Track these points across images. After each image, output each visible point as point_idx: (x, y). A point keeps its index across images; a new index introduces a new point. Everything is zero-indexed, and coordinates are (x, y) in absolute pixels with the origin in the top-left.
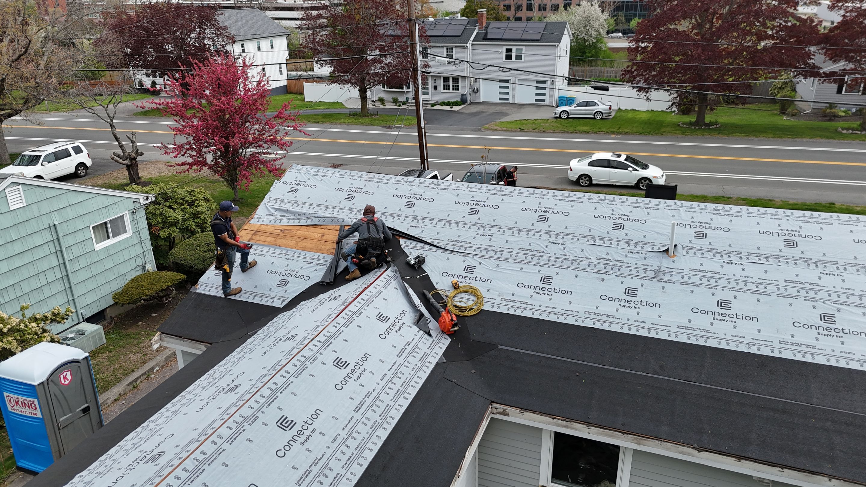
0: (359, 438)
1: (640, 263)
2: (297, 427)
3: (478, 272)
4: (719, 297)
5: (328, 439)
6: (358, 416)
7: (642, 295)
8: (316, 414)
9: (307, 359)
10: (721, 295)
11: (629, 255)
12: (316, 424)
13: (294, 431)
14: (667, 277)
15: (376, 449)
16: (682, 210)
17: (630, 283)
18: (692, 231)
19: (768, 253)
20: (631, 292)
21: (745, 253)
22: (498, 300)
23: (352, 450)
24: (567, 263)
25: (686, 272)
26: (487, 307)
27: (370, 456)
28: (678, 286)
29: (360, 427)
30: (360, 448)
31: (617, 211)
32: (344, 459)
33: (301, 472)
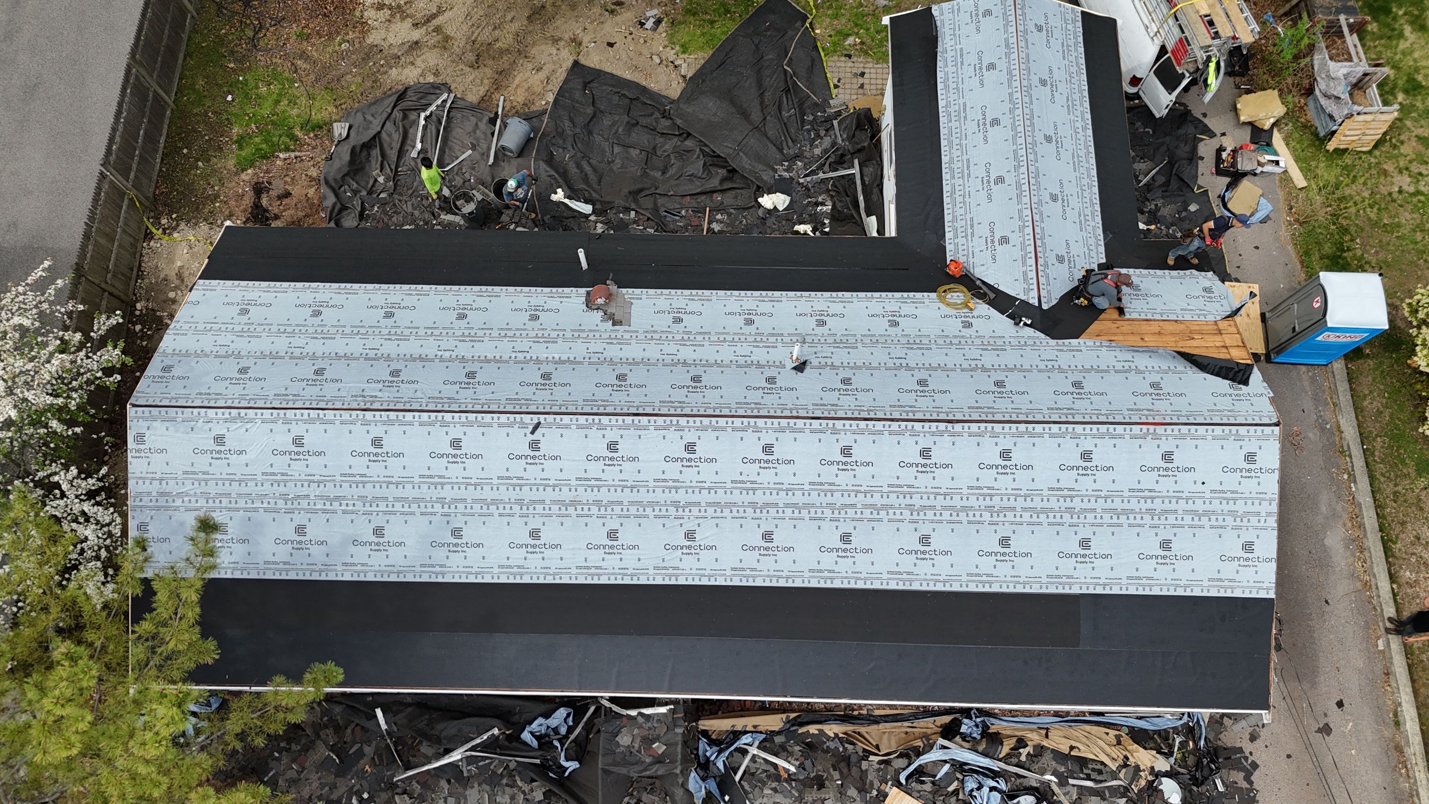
0: (955, 147)
1: (819, 349)
2: (988, 126)
3: (958, 323)
4: (753, 327)
5: (969, 133)
6: (965, 157)
7: (812, 321)
8: (986, 140)
9: (1019, 166)
10: (752, 329)
11: (829, 355)
12: (981, 135)
13: (988, 122)
14: (794, 339)
15: (943, 149)
16: (790, 406)
17: (823, 330)
18: (778, 385)
19: (715, 368)
20: (821, 323)
21: (734, 367)
22: (927, 301)
23: (953, 138)
24: (882, 340)
25: (780, 345)
26: (933, 295)
27: (943, 143)
28: (785, 333)
29: (959, 152)
30: (950, 143)
31: (852, 398)
32: (954, 131)
33: (968, 108)
